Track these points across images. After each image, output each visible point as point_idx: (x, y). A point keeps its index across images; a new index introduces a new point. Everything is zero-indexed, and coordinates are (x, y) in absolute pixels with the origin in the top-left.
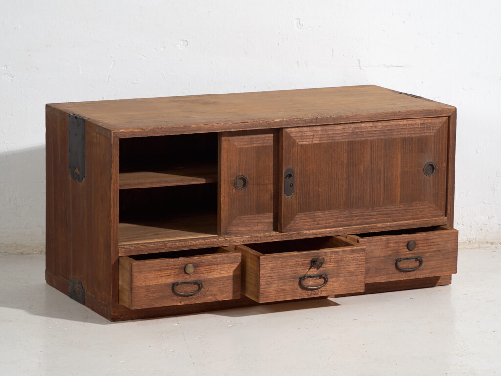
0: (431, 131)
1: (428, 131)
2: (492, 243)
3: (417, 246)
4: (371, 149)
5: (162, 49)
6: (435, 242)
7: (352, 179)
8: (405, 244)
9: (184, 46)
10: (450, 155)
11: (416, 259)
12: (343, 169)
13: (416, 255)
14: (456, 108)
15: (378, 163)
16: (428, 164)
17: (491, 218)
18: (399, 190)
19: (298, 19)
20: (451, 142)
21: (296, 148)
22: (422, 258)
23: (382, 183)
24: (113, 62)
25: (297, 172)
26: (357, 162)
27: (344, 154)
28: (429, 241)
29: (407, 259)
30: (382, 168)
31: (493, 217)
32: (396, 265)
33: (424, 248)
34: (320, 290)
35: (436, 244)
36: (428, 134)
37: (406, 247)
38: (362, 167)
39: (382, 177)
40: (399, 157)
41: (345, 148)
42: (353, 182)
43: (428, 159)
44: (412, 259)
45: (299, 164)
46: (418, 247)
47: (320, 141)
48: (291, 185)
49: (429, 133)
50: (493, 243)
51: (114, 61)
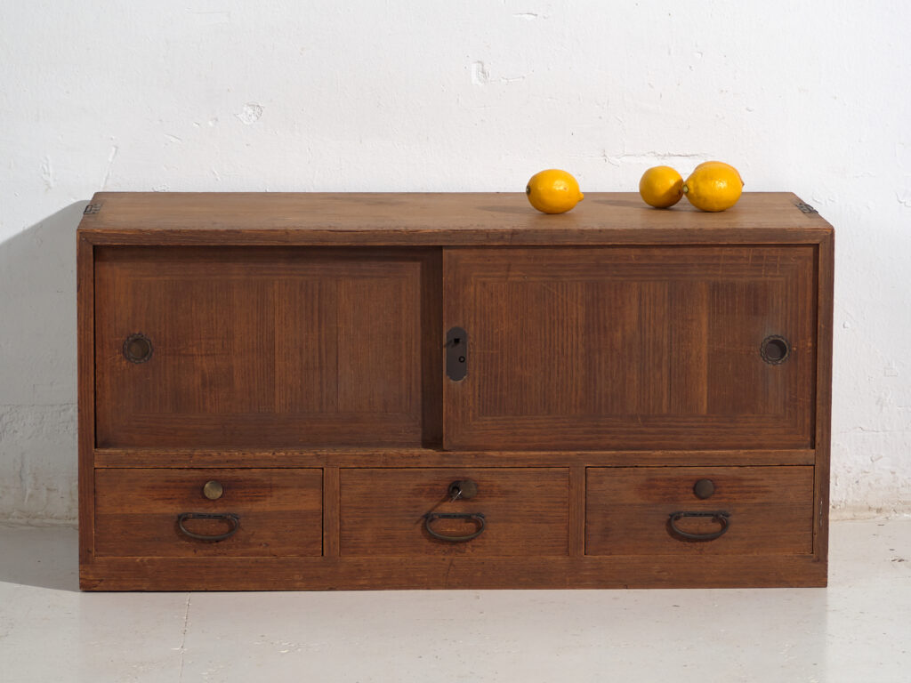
0: (778, 273)
1: (771, 273)
2: (879, 510)
3: (717, 490)
4: (640, 300)
5: (211, 123)
6: (759, 487)
7: (597, 356)
8: (691, 485)
9: (254, 118)
10: (821, 325)
11: (716, 517)
12: (578, 336)
13: (716, 509)
14: (832, 230)
15: (654, 331)
16: (772, 339)
17: (876, 460)
18: (706, 388)
19: (479, 62)
20: (821, 297)
21: (472, 289)
22: (728, 516)
23: (664, 370)
24: (114, 149)
25: (475, 336)
26: (607, 325)
27: (579, 307)
28: (745, 483)
29: (694, 515)
30: (665, 341)
31: (881, 457)
32: (669, 523)
33: (734, 496)
34: (469, 544)
35: (762, 489)
36: (769, 278)
37: (692, 491)
38: (619, 335)
39: (665, 358)
40: (705, 320)
41: (580, 294)
42: (600, 364)
43: (772, 328)
44: (706, 515)
45: (478, 320)
46: (719, 493)
47: (524, 277)
48: (462, 360)
49: (771, 276)
50: (881, 509)
51: (117, 147)
